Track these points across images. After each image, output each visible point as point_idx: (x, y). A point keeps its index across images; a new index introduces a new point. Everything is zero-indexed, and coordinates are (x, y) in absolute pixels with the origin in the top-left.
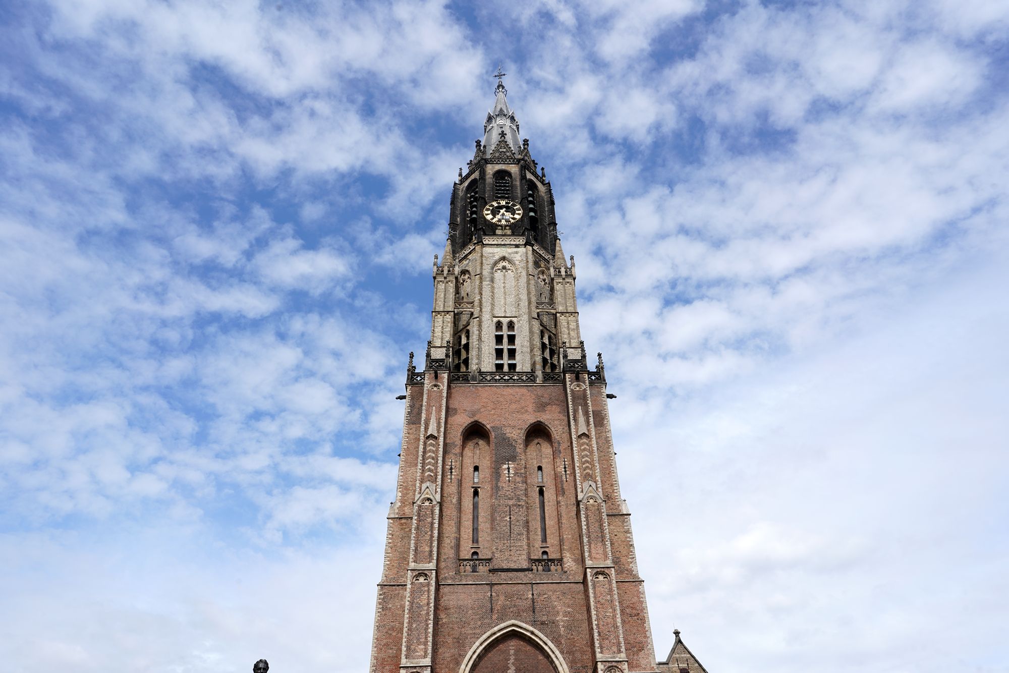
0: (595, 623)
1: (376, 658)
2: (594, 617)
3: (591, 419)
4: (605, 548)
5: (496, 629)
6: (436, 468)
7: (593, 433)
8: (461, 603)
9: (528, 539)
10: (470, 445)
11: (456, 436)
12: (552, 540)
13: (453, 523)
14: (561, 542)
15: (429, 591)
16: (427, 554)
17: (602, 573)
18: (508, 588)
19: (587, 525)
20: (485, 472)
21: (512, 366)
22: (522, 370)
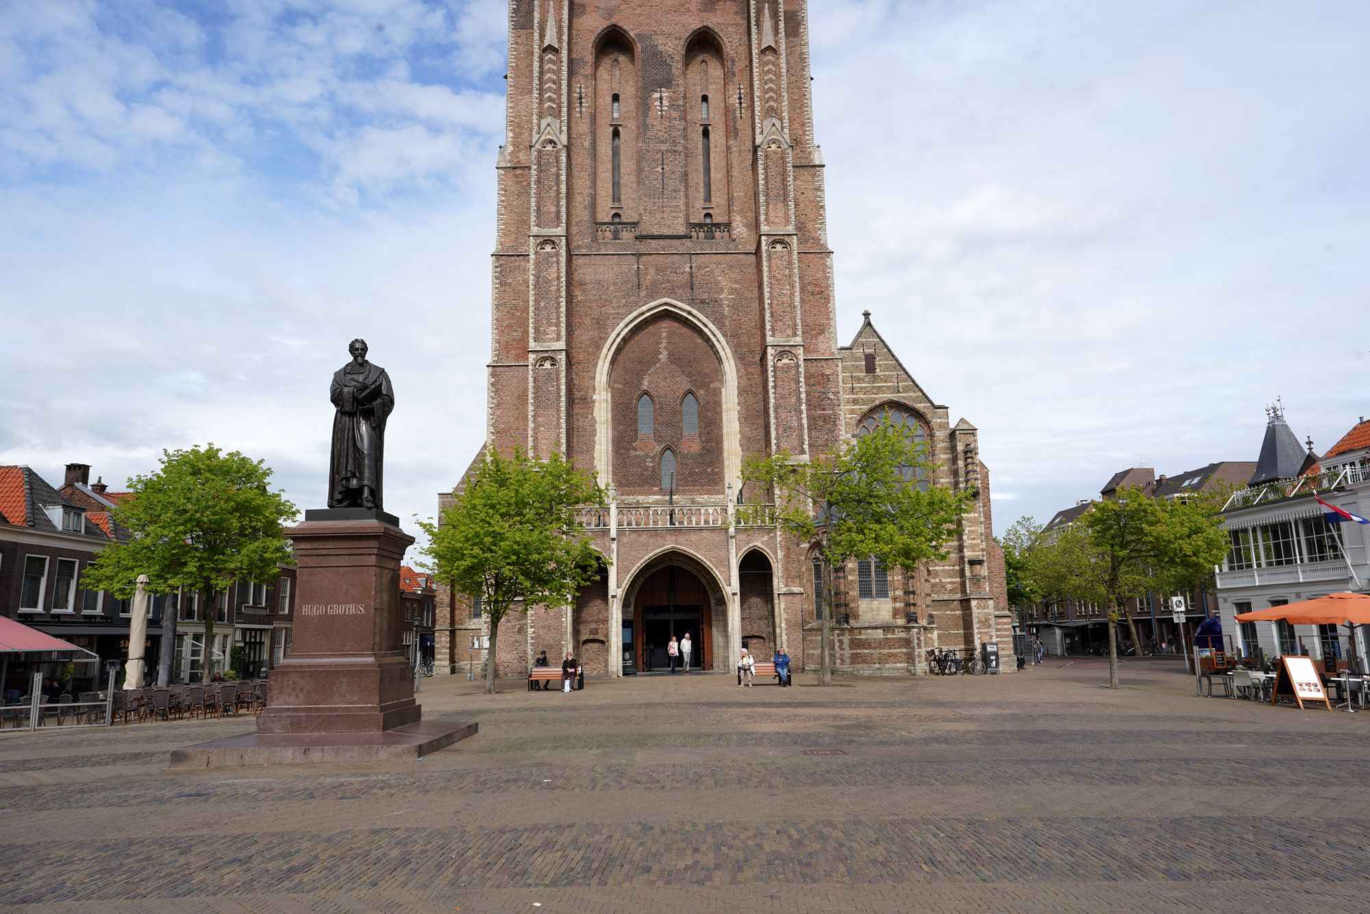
0: (767, 301)
1: (498, 342)
2: (767, 295)
3: (782, 25)
4: (787, 210)
5: (644, 308)
6: (560, 96)
7: (783, 47)
8: (599, 277)
9: (687, 197)
10: (606, 62)
11: (586, 49)
12: (718, 199)
13: (585, 175)
14: (730, 201)
15: (558, 262)
16: (553, 215)
17: (781, 242)
18: (660, 259)
19: (766, 179)
20: (628, 102)
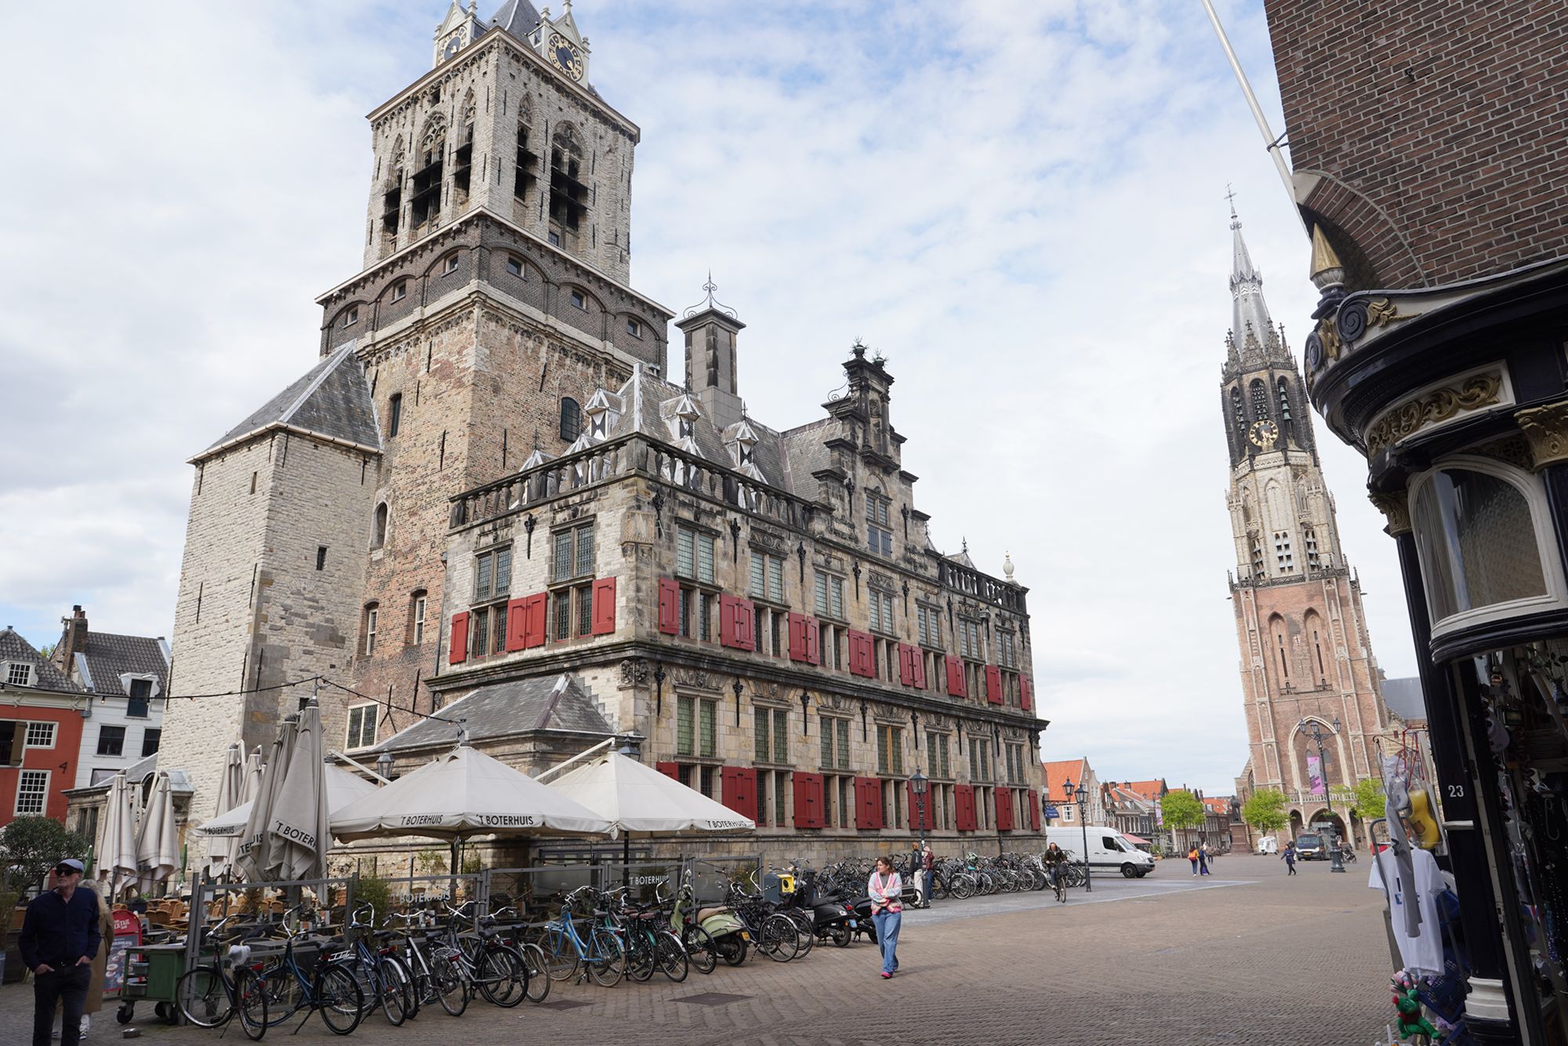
2: (1346, 716)
4: (1350, 683)
5: (1303, 720)
6: (1258, 647)
7: (1341, 617)
8: (1284, 711)
9: (1314, 676)
10: (1274, 623)
11: (1265, 622)
12: (1326, 673)
13: (1273, 673)
14: (1330, 675)
15: (1268, 710)
16: (1263, 693)
17: (1349, 696)
18: (1306, 701)
19: (1340, 671)
20: (1285, 639)
21: (1290, 568)
22: (1297, 571)
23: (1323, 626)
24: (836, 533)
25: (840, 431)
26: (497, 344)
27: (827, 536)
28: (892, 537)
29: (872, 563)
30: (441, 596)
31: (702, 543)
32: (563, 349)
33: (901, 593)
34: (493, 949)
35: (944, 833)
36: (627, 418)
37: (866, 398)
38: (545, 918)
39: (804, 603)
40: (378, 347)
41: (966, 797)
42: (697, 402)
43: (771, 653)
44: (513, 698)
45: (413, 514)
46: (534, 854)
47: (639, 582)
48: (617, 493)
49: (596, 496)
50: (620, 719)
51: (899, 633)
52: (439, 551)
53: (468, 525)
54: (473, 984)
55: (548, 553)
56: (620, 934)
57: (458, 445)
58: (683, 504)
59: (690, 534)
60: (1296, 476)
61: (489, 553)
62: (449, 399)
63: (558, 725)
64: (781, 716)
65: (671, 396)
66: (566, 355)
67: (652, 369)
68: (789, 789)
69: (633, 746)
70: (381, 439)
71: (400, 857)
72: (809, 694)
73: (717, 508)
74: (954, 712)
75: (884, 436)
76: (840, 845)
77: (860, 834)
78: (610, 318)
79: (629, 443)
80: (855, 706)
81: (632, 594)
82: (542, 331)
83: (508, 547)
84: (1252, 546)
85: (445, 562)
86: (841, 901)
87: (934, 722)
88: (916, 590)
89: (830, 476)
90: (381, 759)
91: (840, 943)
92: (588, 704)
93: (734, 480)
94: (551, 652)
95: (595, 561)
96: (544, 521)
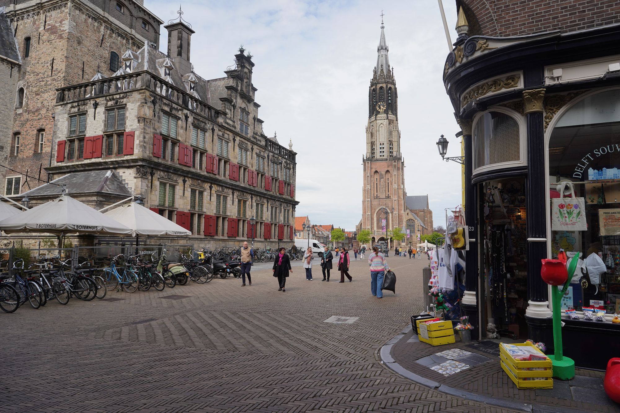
4: (397, 196)
5: (380, 208)
6: (369, 182)
7: (397, 173)
8: (375, 204)
9: (385, 193)
11: (373, 174)
13: (373, 191)
14: (391, 193)
15: (369, 204)
16: (369, 197)
17: (396, 200)
18: (382, 201)
20: (378, 180)
21: (383, 156)
22: (385, 157)
23: (391, 176)
24: (228, 124)
25: (231, 82)
26: (80, 21)
27: (224, 124)
28: (249, 128)
29: (240, 137)
30: (52, 132)
31: (172, 121)
32: (112, 29)
33: (251, 150)
34: (81, 278)
35: (259, 239)
36: (141, 64)
37: (243, 71)
38: (102, 266)
39: (213, 150)
40: (17, 12)
41: (268, 227)
42: (172, 62)
43: (199, 168)
44: (87, 178)
45: (38, 95)
46: (96, 241)
47: (145, 135)
48: (136, 96)
49: (126, 96)
50: (135, 190)
51: (249, 165)
52: (51, 113)
53: (65, 102)
54: (71, 292)
55: (104, 118)
56: (136, 273)
57: (60, 65)
58: (165, 104)
59: (168, 117)
60: (390, 124)
61: (76, 116)
62: (55, 43)
63: (107, 190)
64: (201, 193)
65: (161, 58)
66: (113, 32)
67: (153, 45)
68: (203, 221)
69: (141, 200)
70: (20, 58)
71: (33, 241)
72: (213, 185)
73: (179, 108)
74: (266, 196)
75: (249, 87)
76: (221, 242)
77: (229, 239)
78: (134, 19)
79: (142, 75)
80: (230, 191)
81: (142, 139)
82: (101, 19)
83: (85, 114)
84: (372, 146)
85: (54, 118)
86: (224, 262)
87: (259, 199)
88: (256, 149)
89: (227, 100)
90: (23, 200)
91: (222, 277)
92: (121, 183)
93: (187, 97)
94: (104, 161)
95: (125, 124)
96: (102, 104)
